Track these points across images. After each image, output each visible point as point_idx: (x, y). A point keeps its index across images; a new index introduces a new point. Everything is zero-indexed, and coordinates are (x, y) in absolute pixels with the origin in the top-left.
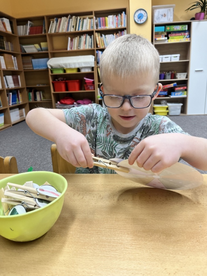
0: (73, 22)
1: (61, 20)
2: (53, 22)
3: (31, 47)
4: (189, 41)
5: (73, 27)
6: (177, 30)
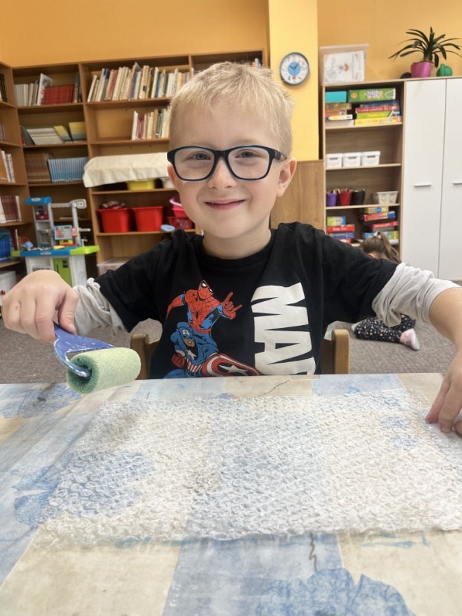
0: (143, 79)
1: (117, 73)
2: (98, 78)
3: (47, 133)
4: (400, 123)
5: (145, 89)
6: (373, 100)
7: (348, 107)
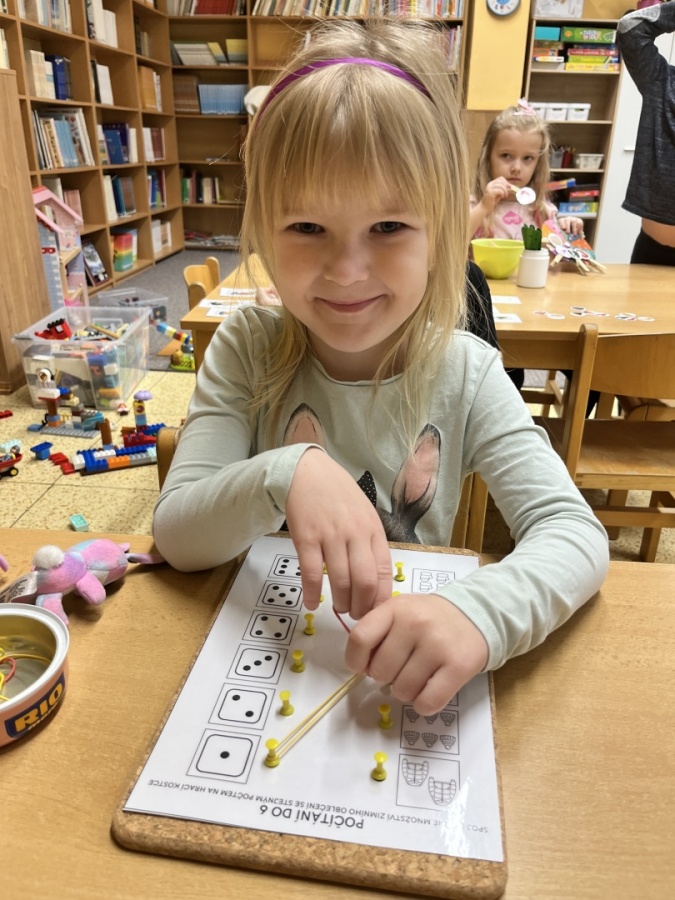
3: (198, 50)
4: (617, 72)
5: (322, 5)
6: (590, 41)
7: (561, 47)
